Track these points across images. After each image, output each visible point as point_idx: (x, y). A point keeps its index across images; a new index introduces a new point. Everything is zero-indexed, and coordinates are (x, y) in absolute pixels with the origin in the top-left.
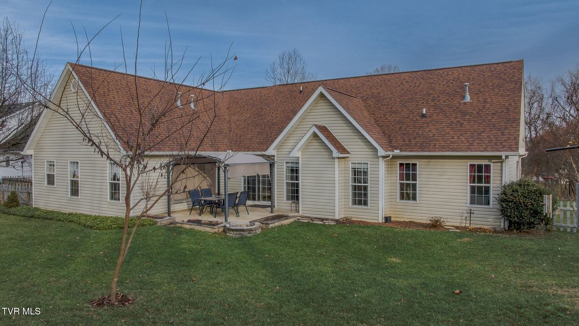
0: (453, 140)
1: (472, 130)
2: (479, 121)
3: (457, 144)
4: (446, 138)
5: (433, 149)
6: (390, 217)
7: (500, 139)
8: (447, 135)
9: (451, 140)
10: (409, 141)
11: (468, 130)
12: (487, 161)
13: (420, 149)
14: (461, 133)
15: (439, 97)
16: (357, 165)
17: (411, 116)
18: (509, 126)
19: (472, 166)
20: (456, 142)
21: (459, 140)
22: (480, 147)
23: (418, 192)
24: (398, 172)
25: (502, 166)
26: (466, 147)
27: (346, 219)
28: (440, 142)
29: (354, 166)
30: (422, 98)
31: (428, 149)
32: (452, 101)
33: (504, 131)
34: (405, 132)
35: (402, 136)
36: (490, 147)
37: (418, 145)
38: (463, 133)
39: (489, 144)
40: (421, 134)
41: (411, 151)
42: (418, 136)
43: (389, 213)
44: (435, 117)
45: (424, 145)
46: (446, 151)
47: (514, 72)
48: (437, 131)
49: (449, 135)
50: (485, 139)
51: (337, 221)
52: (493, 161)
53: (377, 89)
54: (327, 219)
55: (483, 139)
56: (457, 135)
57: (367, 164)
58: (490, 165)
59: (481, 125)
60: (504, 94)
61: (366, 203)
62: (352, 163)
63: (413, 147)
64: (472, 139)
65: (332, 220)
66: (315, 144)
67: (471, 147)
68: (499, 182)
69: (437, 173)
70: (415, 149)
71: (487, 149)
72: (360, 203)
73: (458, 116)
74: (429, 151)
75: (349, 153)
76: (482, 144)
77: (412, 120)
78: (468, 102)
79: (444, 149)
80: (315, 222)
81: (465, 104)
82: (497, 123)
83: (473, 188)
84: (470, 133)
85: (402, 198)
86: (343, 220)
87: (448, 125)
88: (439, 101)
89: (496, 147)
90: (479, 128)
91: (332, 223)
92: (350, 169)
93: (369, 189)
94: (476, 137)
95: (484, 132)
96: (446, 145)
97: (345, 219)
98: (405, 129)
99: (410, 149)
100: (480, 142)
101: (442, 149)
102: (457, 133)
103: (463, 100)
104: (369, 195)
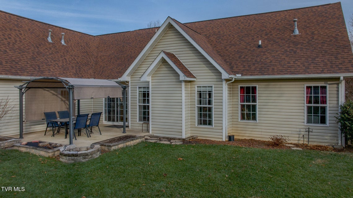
0: (290, 65)
1: (306, 56)
2: (310, 49)
3: (294, 68)
4: (283, 63)
5: (272, 73)
6: (233, 136)
7: (334, 63)
8: (283, 61)
9: (288, 65)
10: (249, 66)
11: (302, 56)
12: (323, 83)
13: (260, 73)
14: (296, 59)
15: (271, 32)
16: (202, 88)
17: (248, 47)
18: (341, 52)
19: (308, 88)
20: (293, 66)
21: (295, 64)
22: (316, 70)
23: (257, 113)
24: (239, 94)
25: (338, 88)
26: (303, 70)
27: (193, 138)
28: (278, 67)
29: (200, 89)
30: (256, 33)
31: (267, 73)
32: (283, 35)
33: (337, 56)
34: (244, 60)
35: (241, 63)
36: (327, 69)
37: (257, 70)
38: (298, 59)
39: (325, 67)
40: (259, 61)
41: (251, 75)
42: (257, 62)
43: (231, 131)
44: (270, 47)
45: (263, 69)
46: (285, 74)
47: (334, 11)
48: (274, 58)
49: (285, 61)
50: (319, 63)
51: (184, 140)
52: (329, 83)
53: (218, 29)
54: (174, 139)
55: (318, 63)
56: (293, 61)
57: (212, 87)
58: (326, 86)
59: (313, 52)
60: (329, 27)
61: (210, 123)
62: (198, 87)
63: (254, 72)
64: (307, 64)
65: (179, 139)
66: (164, 69)
67: (308, 70)
68: (336, 102)
69: (276, 95)
70: (255, 74)
71: (324, 71)
72: (205, 123)
73: (290, 45)
74: (269, 74)
75: (195, 77)
76: (318, 68)
77: (249, 50)
78: (297, 35)
79: (283, 73)
80: (162, 142)
81: (295, 36)
82: (328, 49)
83: (309, 109)
84: (305, 58)
85: (243, 118)
86: (190, 140)
87: (282, 52)
88: (271, 35)
89: (332, 69)
90: (311, 54)
91: (179, 143)
92: (196, 92)
93: (213, 110)
94: (311, 62)
95: (317, 57)
96: (284, 69)
97: (191, 138)
98: (244, 58)
99: (250, 74)
100: (315, 66)
101: (281, 73)
102: (292, 59)
103: (292, 33)
104: (213, 116)
